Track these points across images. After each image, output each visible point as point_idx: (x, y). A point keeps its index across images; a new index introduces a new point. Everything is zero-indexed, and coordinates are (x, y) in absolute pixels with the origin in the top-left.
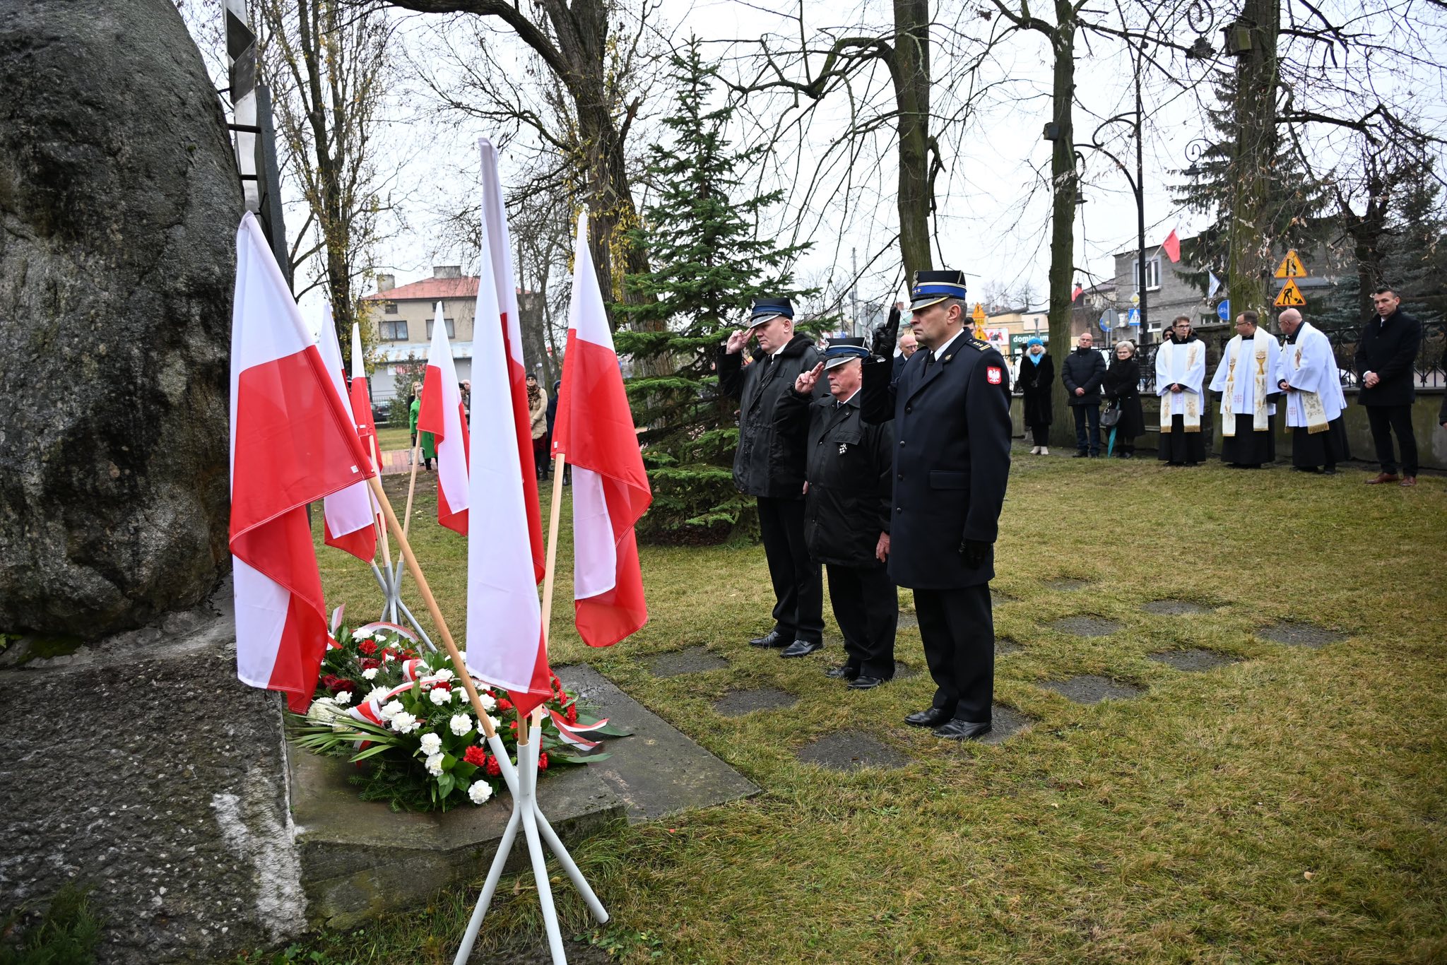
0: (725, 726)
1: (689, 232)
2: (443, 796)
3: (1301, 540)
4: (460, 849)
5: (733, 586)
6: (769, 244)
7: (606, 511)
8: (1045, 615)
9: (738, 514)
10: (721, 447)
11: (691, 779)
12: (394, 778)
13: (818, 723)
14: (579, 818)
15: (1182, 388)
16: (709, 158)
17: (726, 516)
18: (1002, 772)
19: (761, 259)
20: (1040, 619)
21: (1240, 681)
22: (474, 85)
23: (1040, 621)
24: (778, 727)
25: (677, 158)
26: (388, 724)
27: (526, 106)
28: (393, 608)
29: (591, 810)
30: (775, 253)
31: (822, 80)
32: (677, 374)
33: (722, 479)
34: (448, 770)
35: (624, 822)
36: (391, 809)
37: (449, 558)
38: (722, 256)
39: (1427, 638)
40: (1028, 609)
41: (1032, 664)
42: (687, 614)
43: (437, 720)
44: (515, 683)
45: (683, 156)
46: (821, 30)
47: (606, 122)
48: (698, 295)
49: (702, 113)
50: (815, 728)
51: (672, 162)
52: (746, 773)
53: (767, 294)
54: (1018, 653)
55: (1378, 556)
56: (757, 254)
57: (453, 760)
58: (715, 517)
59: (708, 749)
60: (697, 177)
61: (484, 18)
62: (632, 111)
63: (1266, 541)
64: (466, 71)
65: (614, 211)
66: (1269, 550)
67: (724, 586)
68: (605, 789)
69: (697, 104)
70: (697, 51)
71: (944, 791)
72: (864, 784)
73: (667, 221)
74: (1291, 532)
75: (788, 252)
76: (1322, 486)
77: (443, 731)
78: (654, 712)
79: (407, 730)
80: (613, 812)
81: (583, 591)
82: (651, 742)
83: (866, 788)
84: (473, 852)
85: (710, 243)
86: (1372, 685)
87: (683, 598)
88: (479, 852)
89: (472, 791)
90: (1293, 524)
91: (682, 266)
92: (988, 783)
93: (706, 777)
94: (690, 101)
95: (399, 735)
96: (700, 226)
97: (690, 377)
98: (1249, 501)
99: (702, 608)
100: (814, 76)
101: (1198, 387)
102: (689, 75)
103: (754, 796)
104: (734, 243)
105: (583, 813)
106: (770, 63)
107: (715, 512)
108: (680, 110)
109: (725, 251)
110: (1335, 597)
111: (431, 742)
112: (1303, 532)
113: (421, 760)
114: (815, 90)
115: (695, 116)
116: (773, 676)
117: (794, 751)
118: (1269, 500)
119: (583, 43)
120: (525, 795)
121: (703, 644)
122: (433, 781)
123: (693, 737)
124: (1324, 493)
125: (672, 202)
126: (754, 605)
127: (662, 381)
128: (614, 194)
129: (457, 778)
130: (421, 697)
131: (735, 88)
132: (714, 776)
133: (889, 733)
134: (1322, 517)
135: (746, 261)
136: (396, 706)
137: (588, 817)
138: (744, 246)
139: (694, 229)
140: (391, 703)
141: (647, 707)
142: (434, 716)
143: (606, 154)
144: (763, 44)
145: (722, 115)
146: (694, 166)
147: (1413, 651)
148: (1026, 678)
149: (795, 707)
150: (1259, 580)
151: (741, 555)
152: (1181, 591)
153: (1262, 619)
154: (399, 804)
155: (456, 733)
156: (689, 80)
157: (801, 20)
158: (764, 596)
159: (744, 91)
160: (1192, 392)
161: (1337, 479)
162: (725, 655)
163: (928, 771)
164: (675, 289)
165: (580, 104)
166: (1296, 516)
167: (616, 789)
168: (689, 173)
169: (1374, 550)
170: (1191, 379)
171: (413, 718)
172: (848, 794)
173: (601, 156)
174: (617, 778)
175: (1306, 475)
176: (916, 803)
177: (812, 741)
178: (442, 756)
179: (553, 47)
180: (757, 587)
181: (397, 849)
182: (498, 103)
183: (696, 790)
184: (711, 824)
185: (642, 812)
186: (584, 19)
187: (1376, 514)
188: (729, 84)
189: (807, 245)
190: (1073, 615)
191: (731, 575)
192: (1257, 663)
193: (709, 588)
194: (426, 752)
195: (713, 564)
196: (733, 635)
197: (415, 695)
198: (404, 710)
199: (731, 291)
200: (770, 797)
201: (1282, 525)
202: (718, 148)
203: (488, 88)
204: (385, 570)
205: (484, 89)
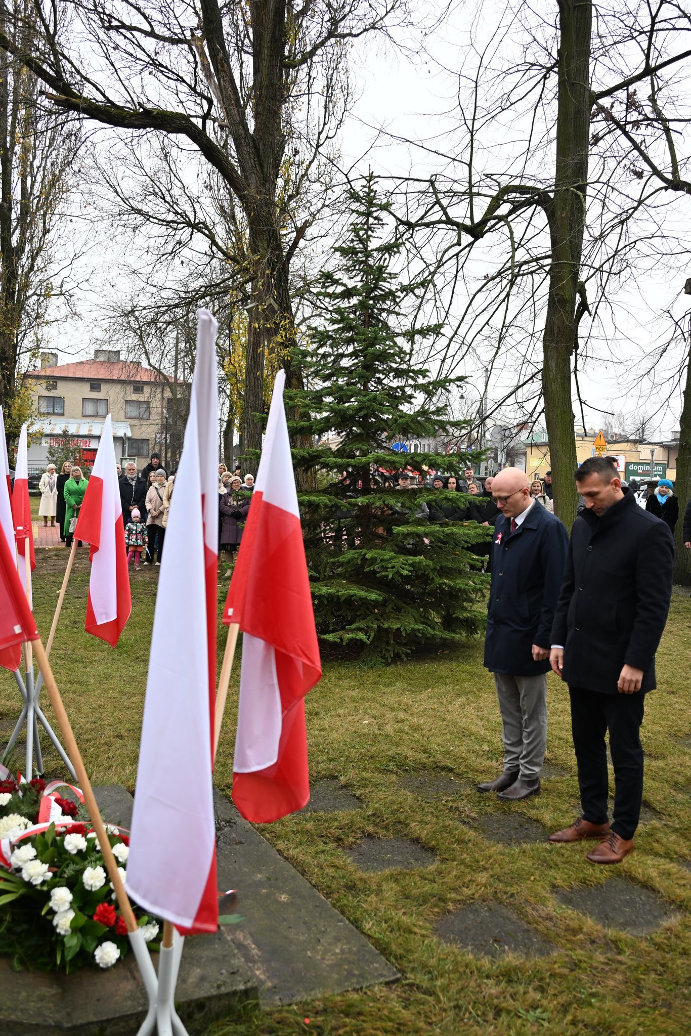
0: (360, 885)
1: (350, 355)
2: (69, 956)
4: (82, 1026)
5: (365, 712)
6: (423, 373)
7: (275, 681)
8: (680, 779)
9: (373, 634)
10: (362, 566)
11: (326, 951)
12: (19, 929)
13: (455, 889)
14: (209, 998)
16: (376, 287)
17: (361, 636)
18: (653, 976)
19: (416, 387)
20: (676, 783)
22: (155, 194)
23: (676, 785)
24: (415, 892)
25: (345, 285)
26: (19, 870)
27: (201, 216)
28: (31, 714)
29: (223, 990)
30: (429, 383)
31: (484, 222)
32: (325, 491)
33: (361, 599)
34: (76, 928)
35: (257, 1005)
36: (12, 967)
37: (85, 648)
38: (379, 382)
40: (663, 770)
41: (673, 837)
42: (320, 740)
43: (69, 872)
44: (178, 914)
45: (351, 284)
46: (487, 176)
47: (275, 240)
48: (352, 417)
49: (374, 244)
50: (453, 895)
51: (340, 289)
52: (384, 950)
53: (419, 422)
54: (656, 823)
56: (411, 382)
57: (83, 919)
58: (351, 635)
59: (343, 913)
60: (362, 305)
61: (172, 136)
62: (301, 232)
64: (149, 181)
65: (275, 323)
67: (356, 710)
68: (238, 961)
69: (369, 237)
70: (374, 187)
71: (593, 995)
72: (508, 976)
73: (329, 342)
75: (442, 384)
77: (74, 883)
78: (286, 858)
79: (37, 881)
80: (246, 993)
81: (244, 764)
82: (284, 898)
83: (510, 981)
84: (95, 1030)
85: (368, 369)
87: (316, 721)
88: (102, 1030)
89: (98, 953)
91: (340, 388)
92: (639, 990)
93: (342, 951)
94: (362, 233)
95: (29, 885)
96: (360, 350)
97: (336, 495)
99: (334, 735)
100: (477, 219)
102: (362, 209)
103: (393, 982)
104: (391, 369)
105: (214, 992)
106: (438, 202)
107: (352, 631)
108: (352, 241)
109: (382, 377)
111: (62, 897)
113: (49, 917)
114: (477, 231)
115: (366, 247)
116: (407, 825)
117: (431, 922)
119: (261, 166)
120: (163, 1000)
121: (336, 777)
122: (60, 938)
123: (328, 895)
125: (336, 326)
126: (387, 736)
127: (312, 498)
128: (276, 307)
129: (84, 936)
130: (54, 840)
131: (402, 223)
132: (350, 951)
133: (529, 909)
135: (402, 388)
136: (28, 851)
137: (219, 997)
138: (399, 373)
139: (354, 354)
140: (23, 848)
141: (279, 851)
142: (67, 866)
143: (273, 270)
144: (432, 183)
145: (389, 249)
146: (360, 295)
148: (667, 856)
149: (432, 868)
151: (372, 676)
154: (22, 962)
155: (87, 888)
156: (362, 214)
157: (470, 165)
158: (397, 726)
159: (410, 226)
162: (358, 793)
163: (575, 965)
164: (332, 410)
165: (254, 223)
167: (249, 959)
168: (354, 301)
171: (46, 866)
172: (492, 988)
173: (268, 272)
174: (248, 941)
176: (565, 1009)
177: (449, 911)
178: (71, 915)
179: (232, 166)
180: (390, 715)
181: (16, 1023)
182: (176, 213)
183: (332, 967)
184: (347, 1015)
185: (274, 990)
186: (264, 145)
188: (397, 219)
189: (461, 379)
191: (363, 698)
193: (341, 711)
194: (55, 908)
195: (345, 683)
196: (365, 769)
197: (49, 838)
198: (36, 857)
199: (385, 417)
200: (411, 985)
202: (385, 280)
203: (168, 198)
204: (27, 677)
205: (163, 198)
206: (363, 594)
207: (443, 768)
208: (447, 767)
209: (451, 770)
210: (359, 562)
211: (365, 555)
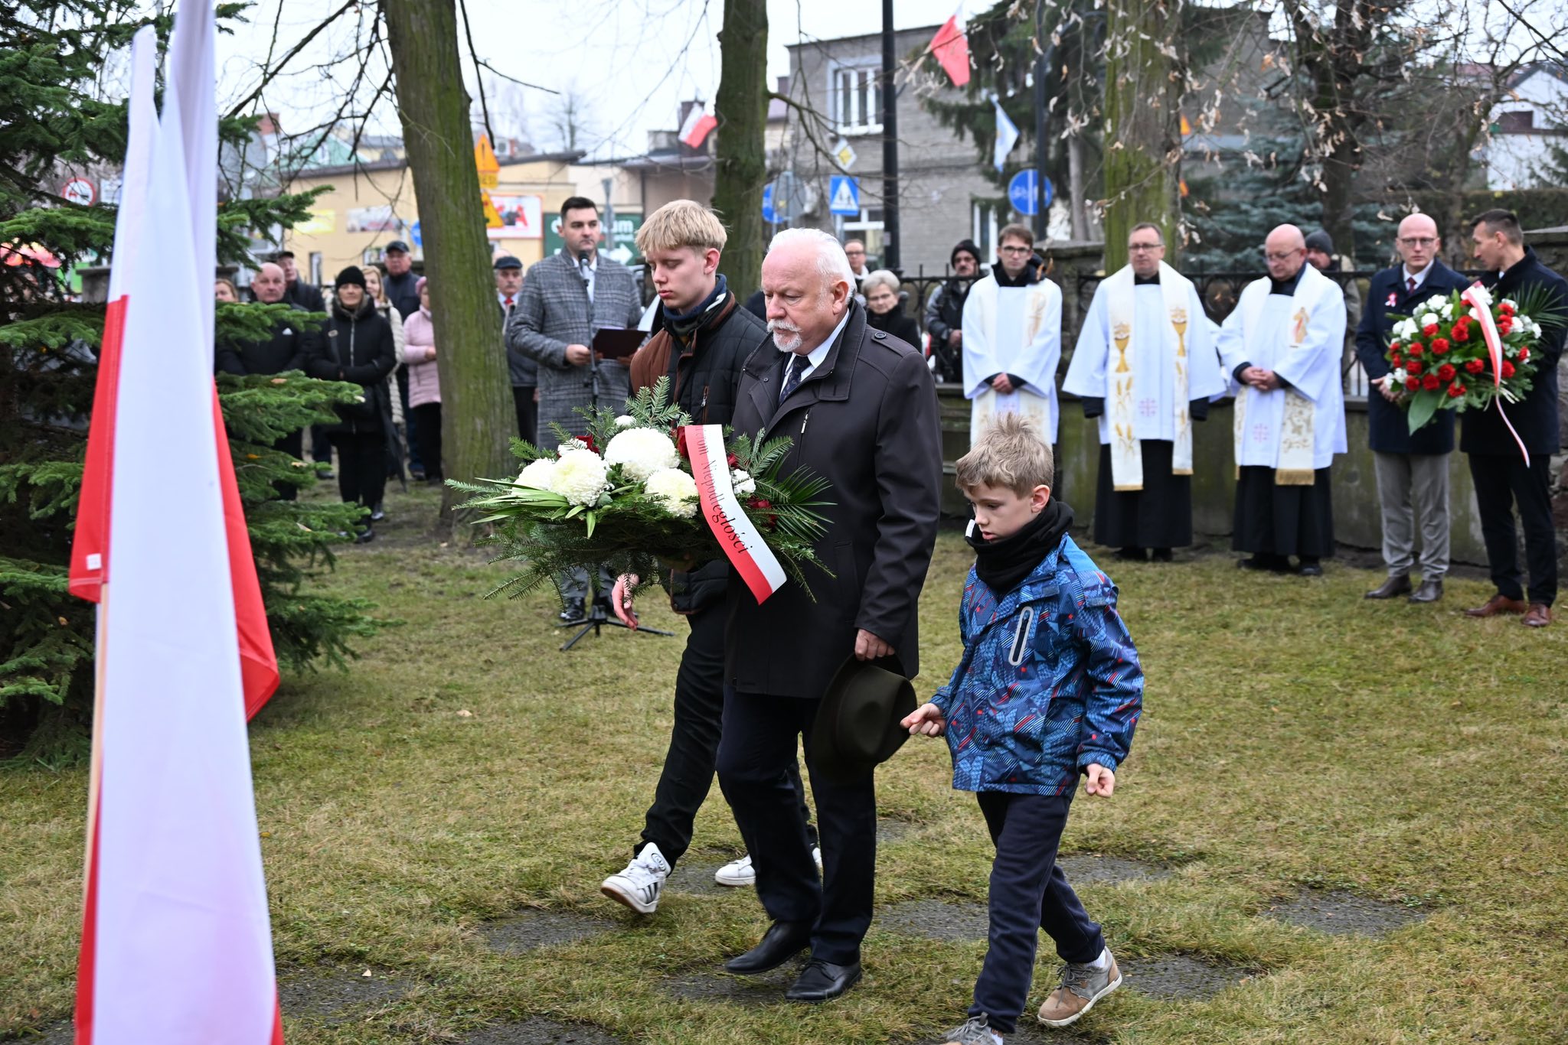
3: (1285, 717)
9: (67, 679)
15: (1016, 384)
17: (36, 686)
21: (1274, 1013)
33: (29, 590)
39: (1554, 908)
55: (1427, 748)
58: (10, 688)
63: (1223, 721)
66: (1235, 739)
74: (1264, 702)
76: (1293, 602)
86: (1496, 1004)
90: (1264, 682)
98: (1169, 635)
101: (1045, 382)
107: (11, 676)
110: (1383, 833)
112: (1284, 701)
118: (1203, 630)
124: (1301, 616)
134: (1310, 667)
147: (1540, 933)
150: (1239, 805)
152: (1102, 834)
153: (1268, 885)
160: (1035, 392)
161: (1314, 587)
166: (1264, 666)
169: (1419, 735)
170: (1034, 365)
175: (1261, 577)
187: (1402, 662)
190: (910, 897)
192: (1288, 974)
193: (39, 872)
195: (16, 809)
201: (1245, 687)
206: (33, 577)
207: (340, 956)
208: (350, 952)
209: (359, 957)
210: (13, 497)
211: (26, 477)
